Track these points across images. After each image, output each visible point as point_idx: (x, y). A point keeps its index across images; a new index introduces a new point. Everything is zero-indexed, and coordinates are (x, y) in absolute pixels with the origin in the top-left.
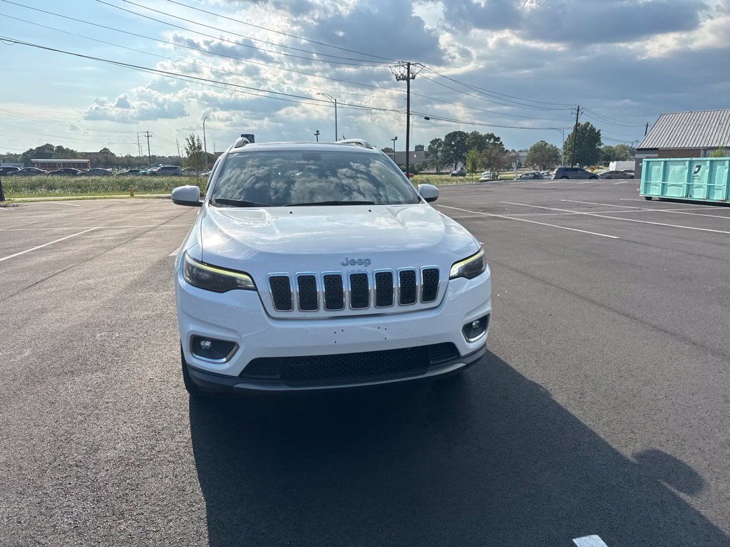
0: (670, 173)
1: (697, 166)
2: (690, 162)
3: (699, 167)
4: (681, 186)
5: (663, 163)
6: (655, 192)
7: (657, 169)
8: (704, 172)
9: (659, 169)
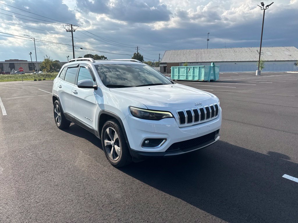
0: (181, 71)
1: (189, 69)
2: (187, 67)
3: (190, 69)
4: (184, 76)
5: (178, 68)
6: (176, 78)
7: (176, 70)
8: (191, 70)
9: (177, 70)
